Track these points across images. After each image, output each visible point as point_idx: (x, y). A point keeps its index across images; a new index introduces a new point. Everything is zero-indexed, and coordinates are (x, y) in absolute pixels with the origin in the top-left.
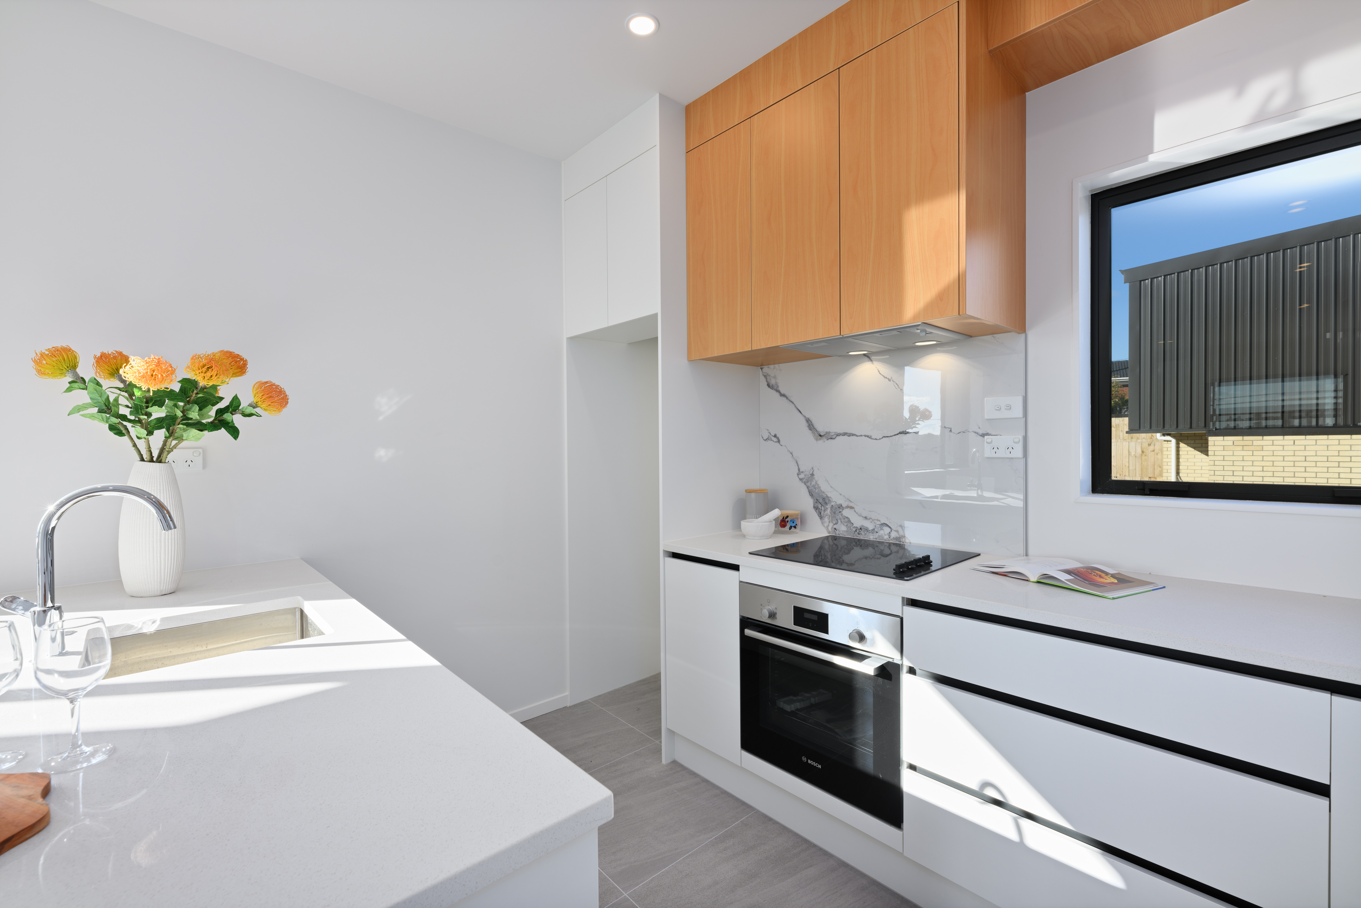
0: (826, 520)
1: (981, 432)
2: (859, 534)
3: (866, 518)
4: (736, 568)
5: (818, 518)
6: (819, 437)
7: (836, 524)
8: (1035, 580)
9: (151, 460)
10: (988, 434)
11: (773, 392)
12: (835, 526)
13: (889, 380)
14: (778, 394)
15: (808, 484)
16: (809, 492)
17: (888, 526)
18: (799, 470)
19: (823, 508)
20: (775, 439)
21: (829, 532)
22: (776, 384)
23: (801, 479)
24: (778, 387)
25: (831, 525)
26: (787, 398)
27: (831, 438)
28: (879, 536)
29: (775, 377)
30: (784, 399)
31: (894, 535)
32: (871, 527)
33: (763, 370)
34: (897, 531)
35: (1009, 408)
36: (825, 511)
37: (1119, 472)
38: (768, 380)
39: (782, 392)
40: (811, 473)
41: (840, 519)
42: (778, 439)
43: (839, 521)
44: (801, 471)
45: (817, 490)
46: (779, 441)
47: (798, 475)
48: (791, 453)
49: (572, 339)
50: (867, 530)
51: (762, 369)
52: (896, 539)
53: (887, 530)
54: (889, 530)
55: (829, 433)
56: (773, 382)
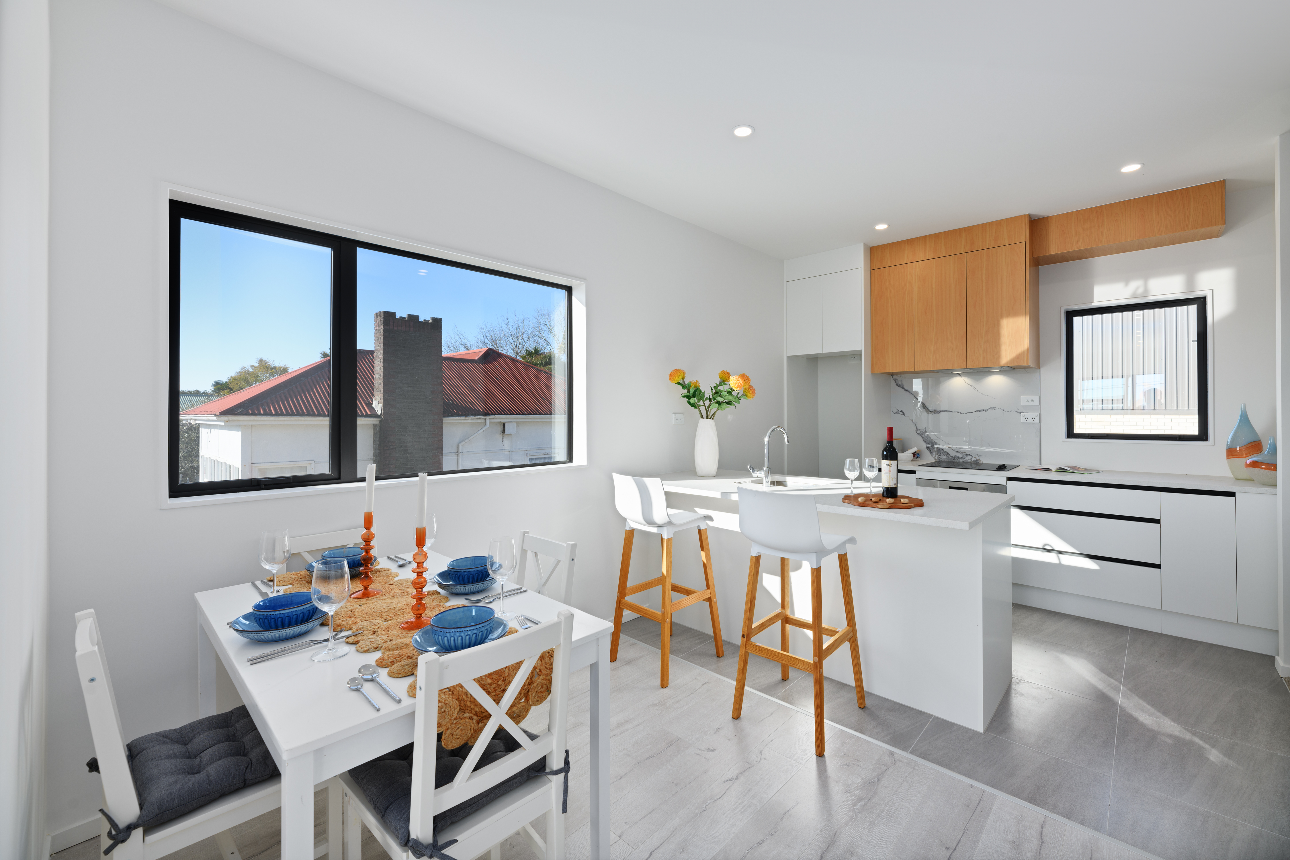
0: (934, 453)
1: (1019, 411)
2: (953, 460)
3: (958, 452)
4: (914, 472)
5: (929, 453)
6: (930, 412)
7: (940, 455)
8: (1055, 470)
9: (707, 418)
10: (1022, 412)
11: (900, 389)
12: (939, 457)
13: (971, 386)
14: (903, 390)
15: (923, 436)
16: (923, 440)
17: (970, 455)
18: (917, 429)
19: (932, 448)
20: (901, 413)
21: (936, 460)
22: (902, 384)
23: (918, 434)
24: (903, 386)
25: (937, 456)
26: (909, 392)
27: (937, 413)
28: (965, 460)
29: (901, 381)
30: (908, 392)
31: (973, 459)
32: (960, 456)
33: (894, 377)
34: (975, 457)
35: (1033, 401)
36: (933, 449)
37: (1077, 430)
38: (897, 382)
39: (906, 389)
40: (925, 430)
41: (943, 453)
42: (903, 413)
43: (942, 454)
44: (918, 429)
45: (928, 439)
46: (904, 414)
47: (916, 431)
48: (912, 420)
49: (788, 357)
50: (958, 457)
51: (892, 376)
52: (975, 461)
53: (970, 457)
54: (971, 457)
55: (936, 410)
56: (900, 383)
